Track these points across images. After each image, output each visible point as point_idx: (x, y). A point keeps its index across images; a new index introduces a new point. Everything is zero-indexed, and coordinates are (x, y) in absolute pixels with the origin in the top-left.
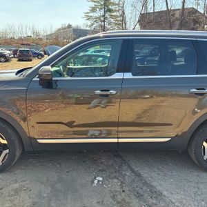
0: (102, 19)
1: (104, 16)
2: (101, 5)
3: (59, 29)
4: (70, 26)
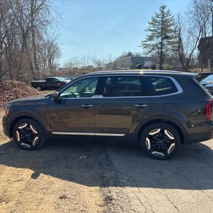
0: (159, 46)
1: (161, 43)
2: (158, 33)
3: (120, 58)
4: (130, 54)
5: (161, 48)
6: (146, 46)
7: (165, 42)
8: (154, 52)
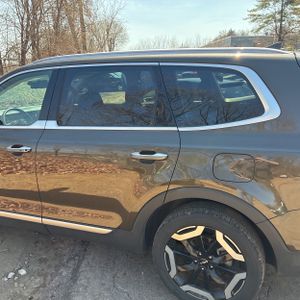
0: (278, 17)
1: (281, 12)
4: (231, 33)
5: (281, 20)
6: (255, 18)
7: (288, 9)
8: (270, 27)
